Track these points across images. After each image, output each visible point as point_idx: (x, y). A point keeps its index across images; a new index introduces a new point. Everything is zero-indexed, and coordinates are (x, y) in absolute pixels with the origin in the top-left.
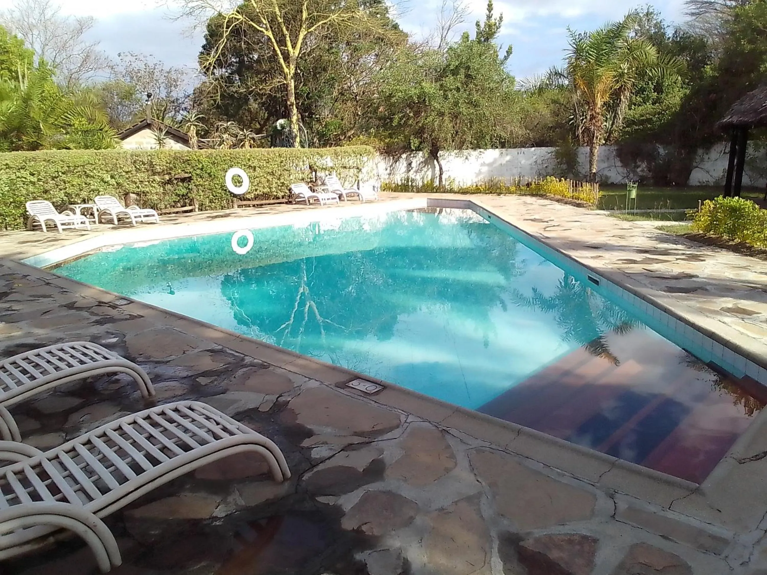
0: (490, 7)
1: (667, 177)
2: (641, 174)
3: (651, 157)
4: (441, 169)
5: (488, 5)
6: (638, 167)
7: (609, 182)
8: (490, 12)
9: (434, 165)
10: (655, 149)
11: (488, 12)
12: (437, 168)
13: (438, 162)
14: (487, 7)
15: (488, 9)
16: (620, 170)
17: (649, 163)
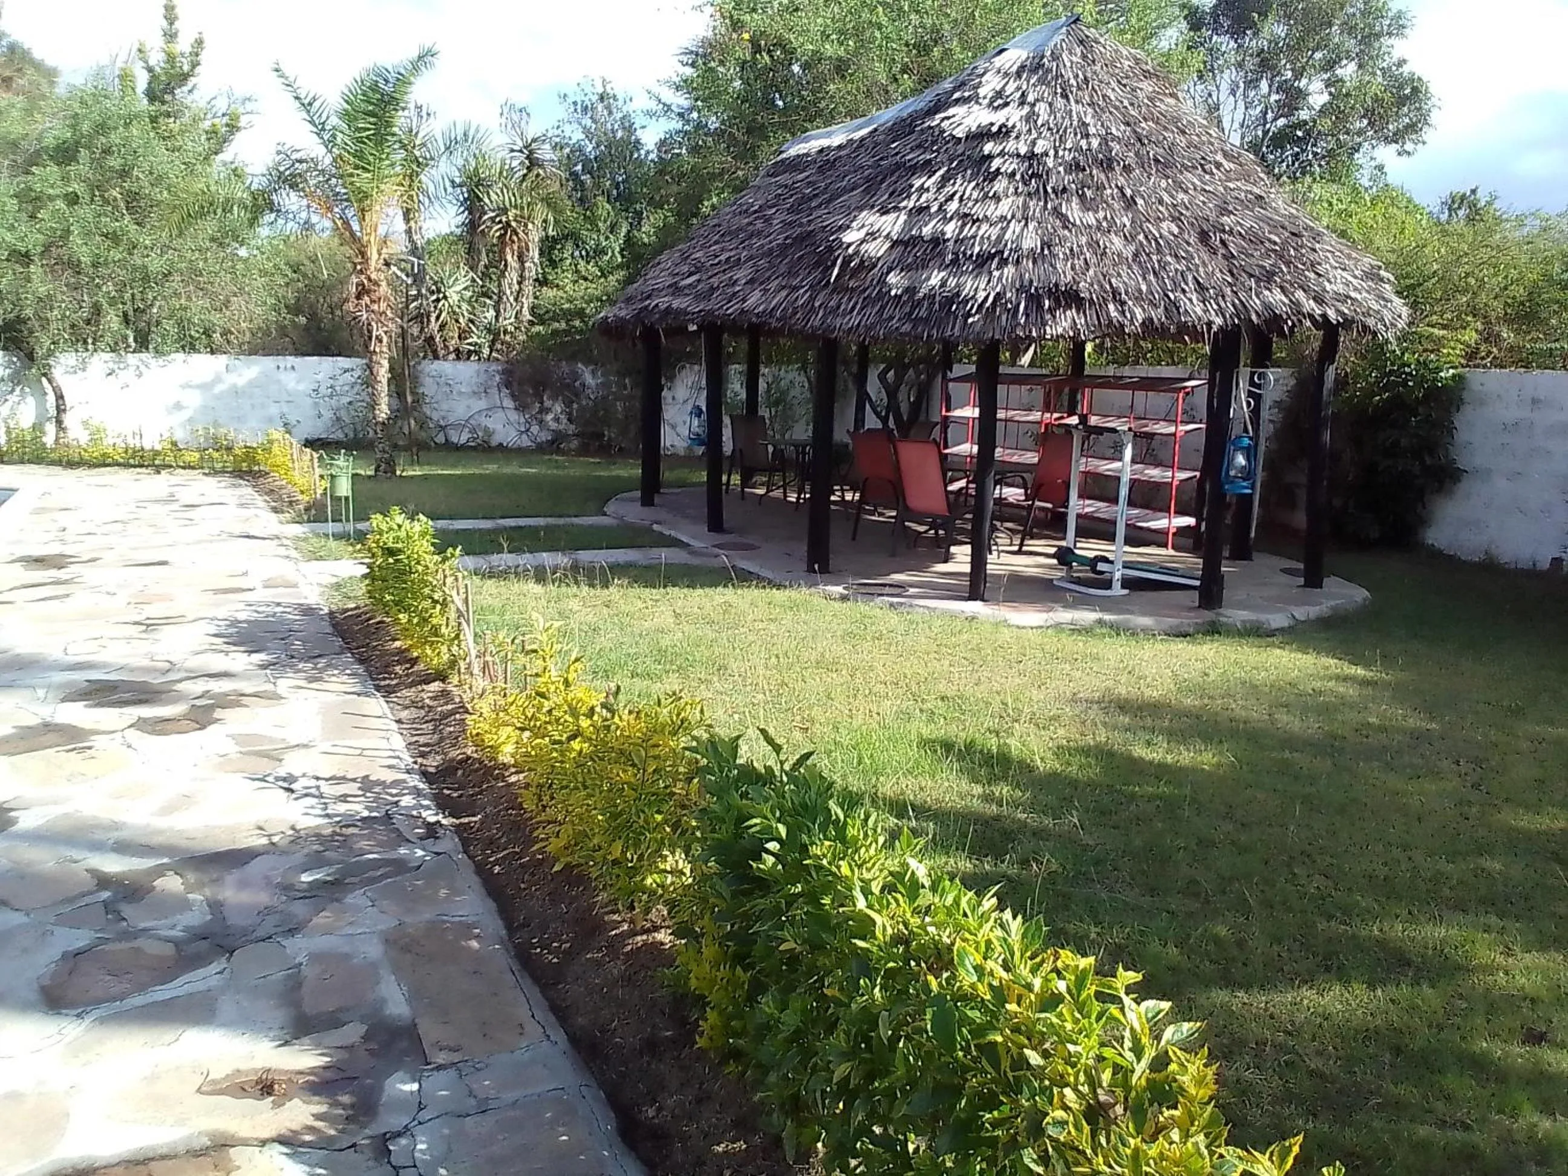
0: (170, 14)
1: (604, 435)
2: (553, 425)
3: (570, 391)
4: (60, 397)
5: (166, 7)
6: (548, 410)
7: (494, 443)
8: (171, 24)
9: (43, 388)
10: (576, 376)
11: (165, 23)
12: (51, 398)
13: (50, 381)
14: (163, 11)
15: (165, 17)
16: (514, 416)
17: (568, 403)
